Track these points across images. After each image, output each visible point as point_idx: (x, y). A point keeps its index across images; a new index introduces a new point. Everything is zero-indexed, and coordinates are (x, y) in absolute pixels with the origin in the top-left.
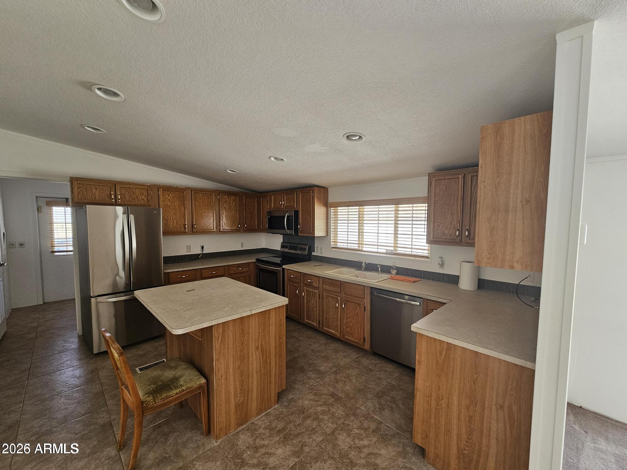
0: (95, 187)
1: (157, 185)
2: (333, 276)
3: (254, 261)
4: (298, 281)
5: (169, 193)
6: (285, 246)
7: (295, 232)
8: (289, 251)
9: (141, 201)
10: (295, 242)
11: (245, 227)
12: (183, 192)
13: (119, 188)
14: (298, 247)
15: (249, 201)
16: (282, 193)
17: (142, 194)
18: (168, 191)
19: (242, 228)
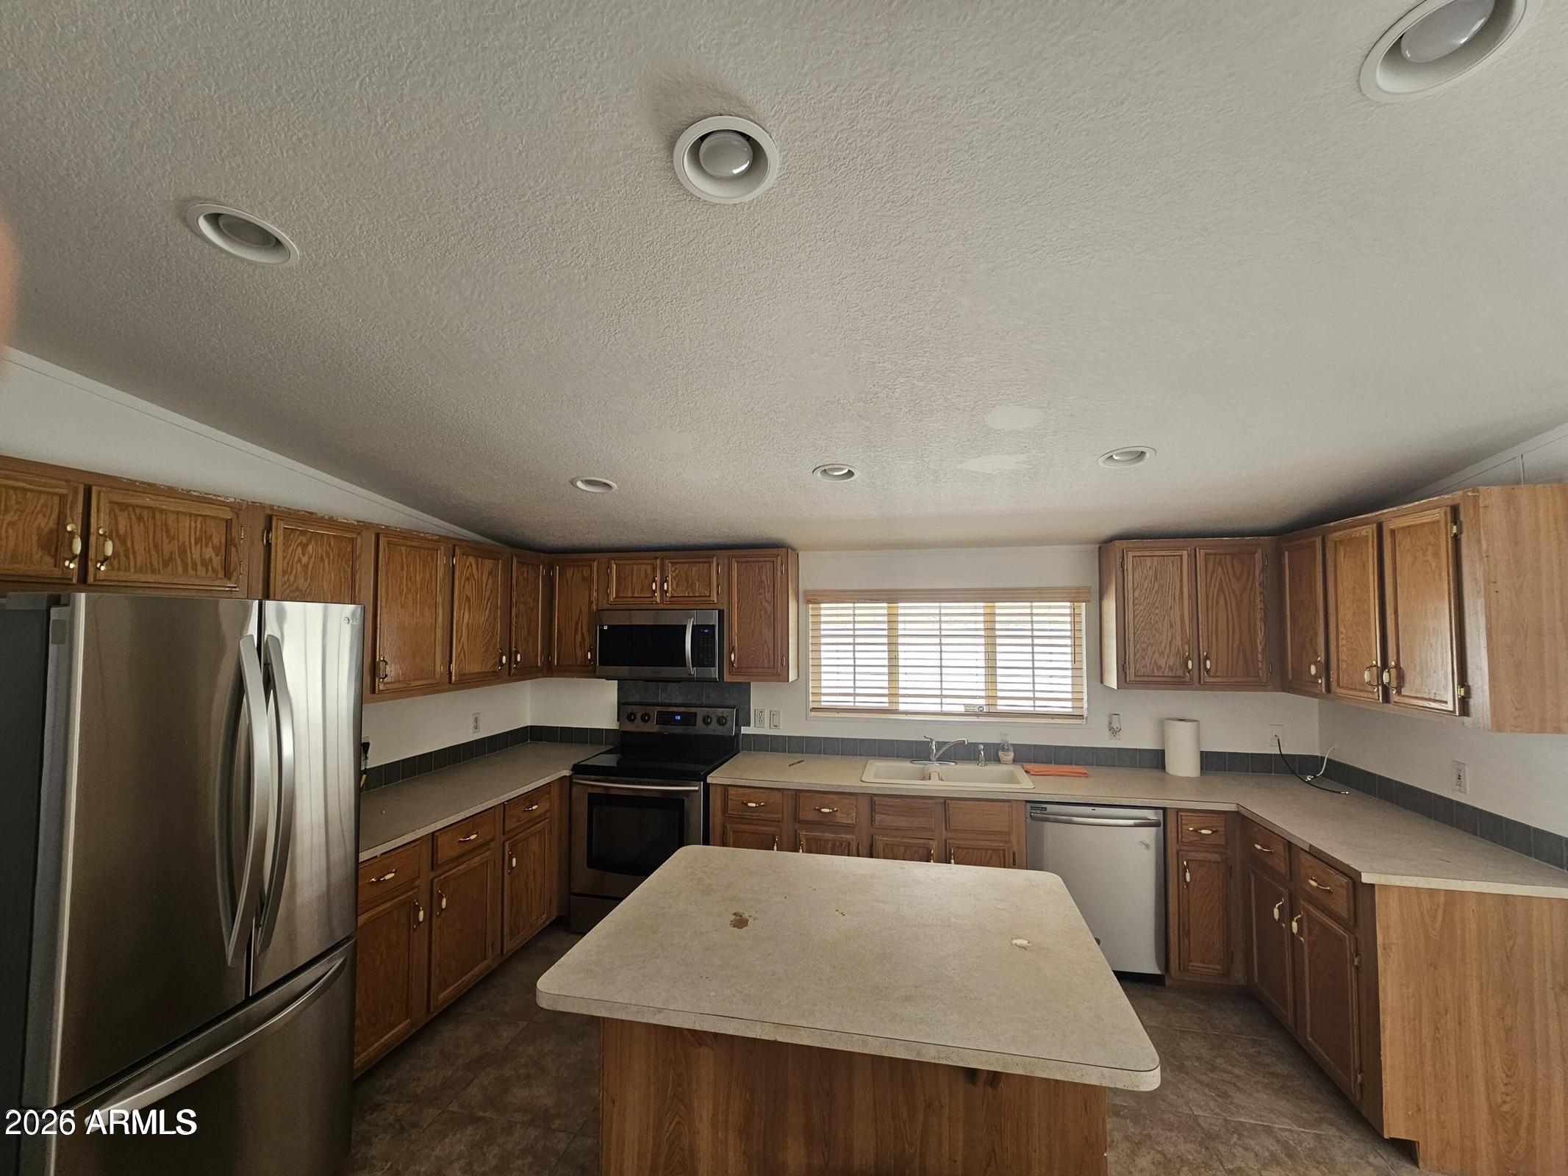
1: (262, 506)
2: (898, 786)
3: (567, 773)
4: (776, 816)
5: (305, 541)
6: (639, 716)
7: (721, 673)
8: (655, 731)
9: (199, 567)
10: (674, 701)
11: (516, 662)
12: (353, 541)
13: (105, 506)
14: (695, 714)
15: (525, 574)
16: (656, 558)
17: (202, 539)
18: (304, 533)
19: (507, 665)
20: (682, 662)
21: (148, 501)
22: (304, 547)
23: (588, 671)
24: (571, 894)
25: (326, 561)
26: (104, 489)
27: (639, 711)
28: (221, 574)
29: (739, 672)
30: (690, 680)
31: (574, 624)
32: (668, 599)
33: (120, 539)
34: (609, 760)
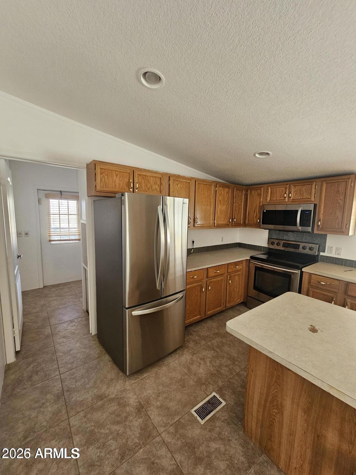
0: (115, 173)
1: (168, 174)
3: (248, 258)
4: (335, 290)
5: (178, 183)
6: (276, 243)
7: (313, 229)
8: (282, 249)
9: (155, 190)
10: (290, 239)
11: (234, 222)
12: (189, 183)
13: (137, 175)
14: (299, 245)
15: (238, 193)
16: (287, 184)
17: (155, 183)
18: (177, 181)
19: (231, 222)
20: (295, 224)
21: (144, 173)
22: (178, 185)
23: (257, 226)
24: (248, 296)
25: (183, 189)
26: (137, 171)
27: (276, 242)
28: (159, 192)
29: (322, 229)
30: (298, 231)
31: (254, 210)
32: (291, 200)
33: (140, 184)
34: (264, 257)
